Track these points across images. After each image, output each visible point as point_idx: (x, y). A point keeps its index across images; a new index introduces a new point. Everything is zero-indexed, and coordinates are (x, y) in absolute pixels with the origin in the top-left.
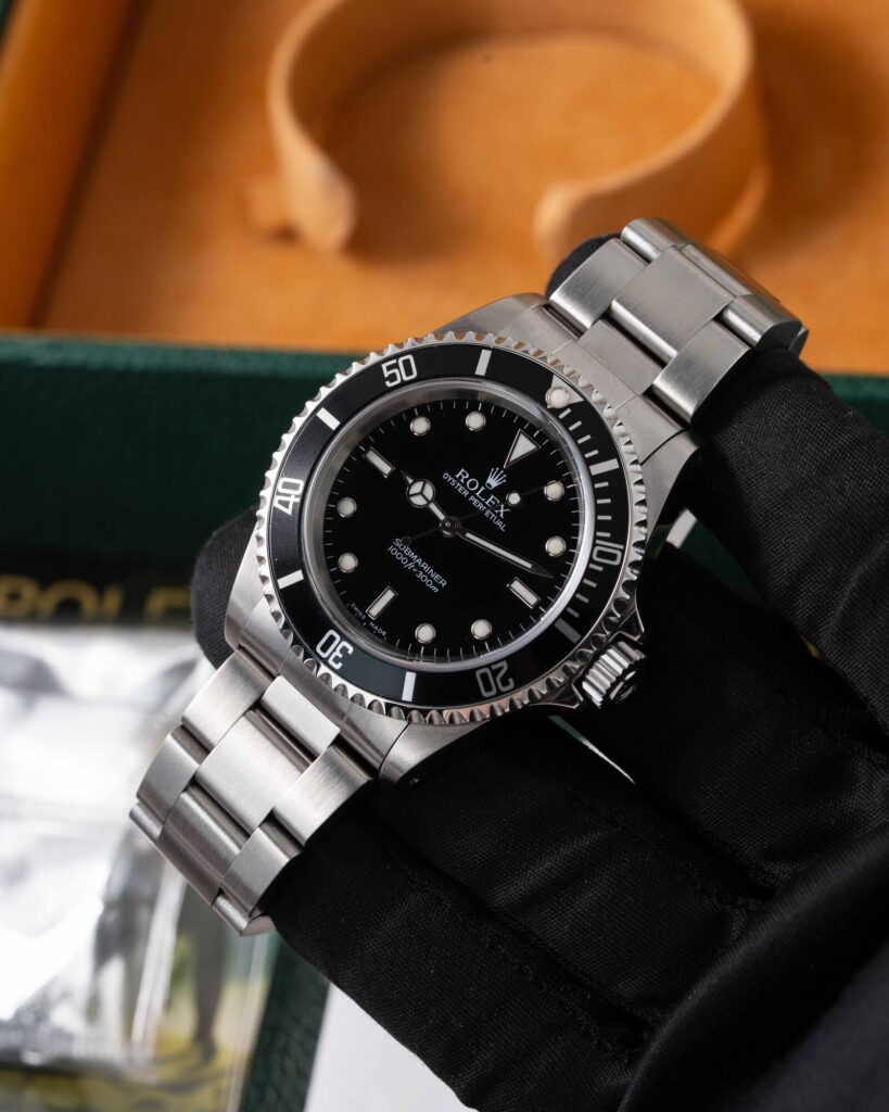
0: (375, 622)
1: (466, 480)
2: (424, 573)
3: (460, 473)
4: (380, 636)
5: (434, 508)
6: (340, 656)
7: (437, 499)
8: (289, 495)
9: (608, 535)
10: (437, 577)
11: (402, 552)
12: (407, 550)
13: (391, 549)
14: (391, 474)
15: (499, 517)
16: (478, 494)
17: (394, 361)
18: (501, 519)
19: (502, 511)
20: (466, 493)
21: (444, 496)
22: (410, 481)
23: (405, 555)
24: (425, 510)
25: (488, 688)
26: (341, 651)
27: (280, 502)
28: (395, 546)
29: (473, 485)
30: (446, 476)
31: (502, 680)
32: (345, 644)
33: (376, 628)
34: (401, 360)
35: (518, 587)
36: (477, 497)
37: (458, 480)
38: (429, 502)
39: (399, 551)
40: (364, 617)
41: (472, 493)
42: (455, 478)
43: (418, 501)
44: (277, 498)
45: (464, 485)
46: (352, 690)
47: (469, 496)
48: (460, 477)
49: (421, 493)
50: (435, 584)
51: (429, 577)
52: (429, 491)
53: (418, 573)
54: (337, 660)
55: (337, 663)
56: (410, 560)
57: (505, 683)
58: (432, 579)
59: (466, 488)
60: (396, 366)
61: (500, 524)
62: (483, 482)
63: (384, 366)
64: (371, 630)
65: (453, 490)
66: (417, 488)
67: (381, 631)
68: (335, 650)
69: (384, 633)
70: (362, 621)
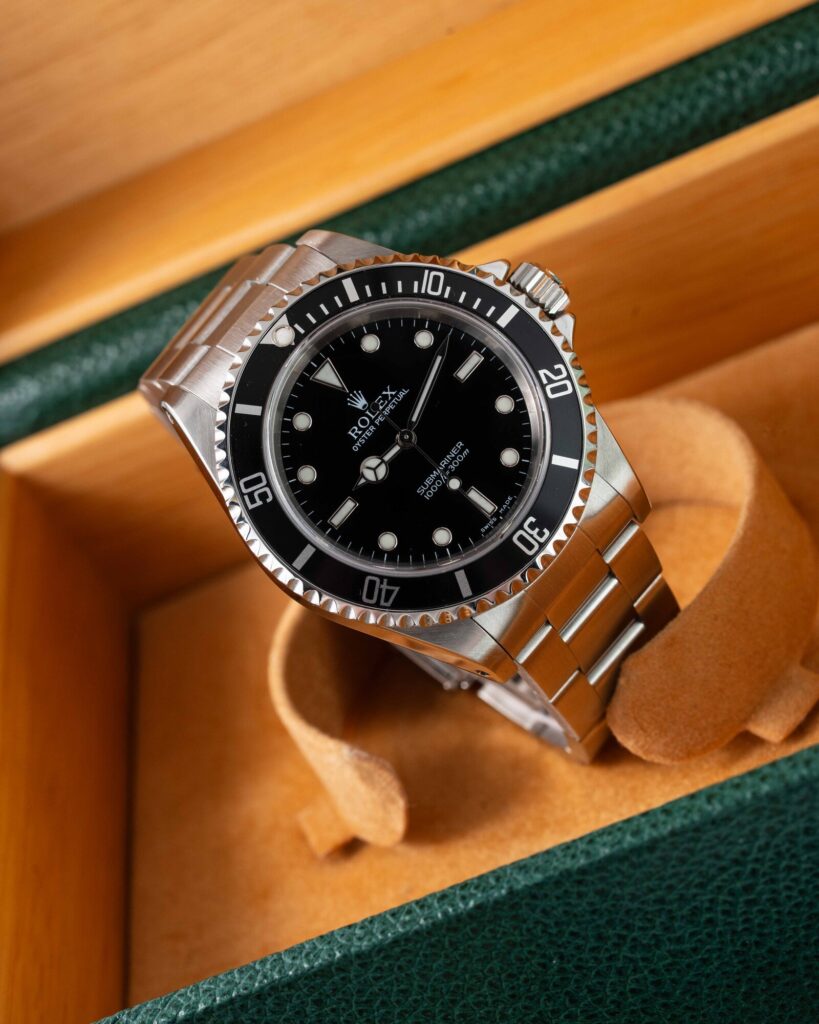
0: (500, 507)
1: (360, 429)
2: (451, 463)
3: (353, 435)
4: (512, 502)
5: (387, 457)
6: (537, 530)
7: (380, 454)
8: (380, 590)
9: (416, 284)
10: (454, 451)
11: (430, 486)
12: (428, 482)
13: (427, 497)
14: (355, 499)
15: (396, 395)
16: (373, 417)
17: (246, 497)
18: (397, 393)
19: (389, 393)
20: (372, 428)
21: (376, 447)
22: (363, 481)
23: (434, 483)
24: (391, 465)
25: (564, 388)
26: (533, 529)
27: (386, 600)
28: (425, 493)
29: (364, 423)
30: (355, 448)
31: (556, 375)
32: (526, 526)
33: (504, 506)
34: (244, 491)
35: (464, 372)
36: (377, 417)
37: (359, 436)
38: (383, 461)
39: (429, 489)
40: (495, 519)
41: (372, 422)
42: (358, 439)
43: (382, 472)
44: (382, 603)
45: (364, 430)
46: (569, 518)
47: (375, 425)
48: (356, 434)
49: (373, 470)
50: (461, 453)
51: (454, 458)
52: (373, 462)
53: (450, 469)
54: (541, 534)
55: (544, 534)
56: (438, 477)
57: (558, 372)
58: (456, 456)
59: (367, 428)
60: (251, 495)
61: (402, 395)
62: (361, 413)
63: (251, 507)
64: (507, 511)
65: (369, 440)
66: (370, 475)
67: (508, 502)
68: (531, 536)
69: (510, 498)
70: (499, 521)
